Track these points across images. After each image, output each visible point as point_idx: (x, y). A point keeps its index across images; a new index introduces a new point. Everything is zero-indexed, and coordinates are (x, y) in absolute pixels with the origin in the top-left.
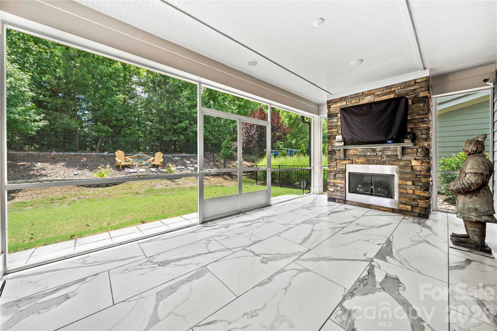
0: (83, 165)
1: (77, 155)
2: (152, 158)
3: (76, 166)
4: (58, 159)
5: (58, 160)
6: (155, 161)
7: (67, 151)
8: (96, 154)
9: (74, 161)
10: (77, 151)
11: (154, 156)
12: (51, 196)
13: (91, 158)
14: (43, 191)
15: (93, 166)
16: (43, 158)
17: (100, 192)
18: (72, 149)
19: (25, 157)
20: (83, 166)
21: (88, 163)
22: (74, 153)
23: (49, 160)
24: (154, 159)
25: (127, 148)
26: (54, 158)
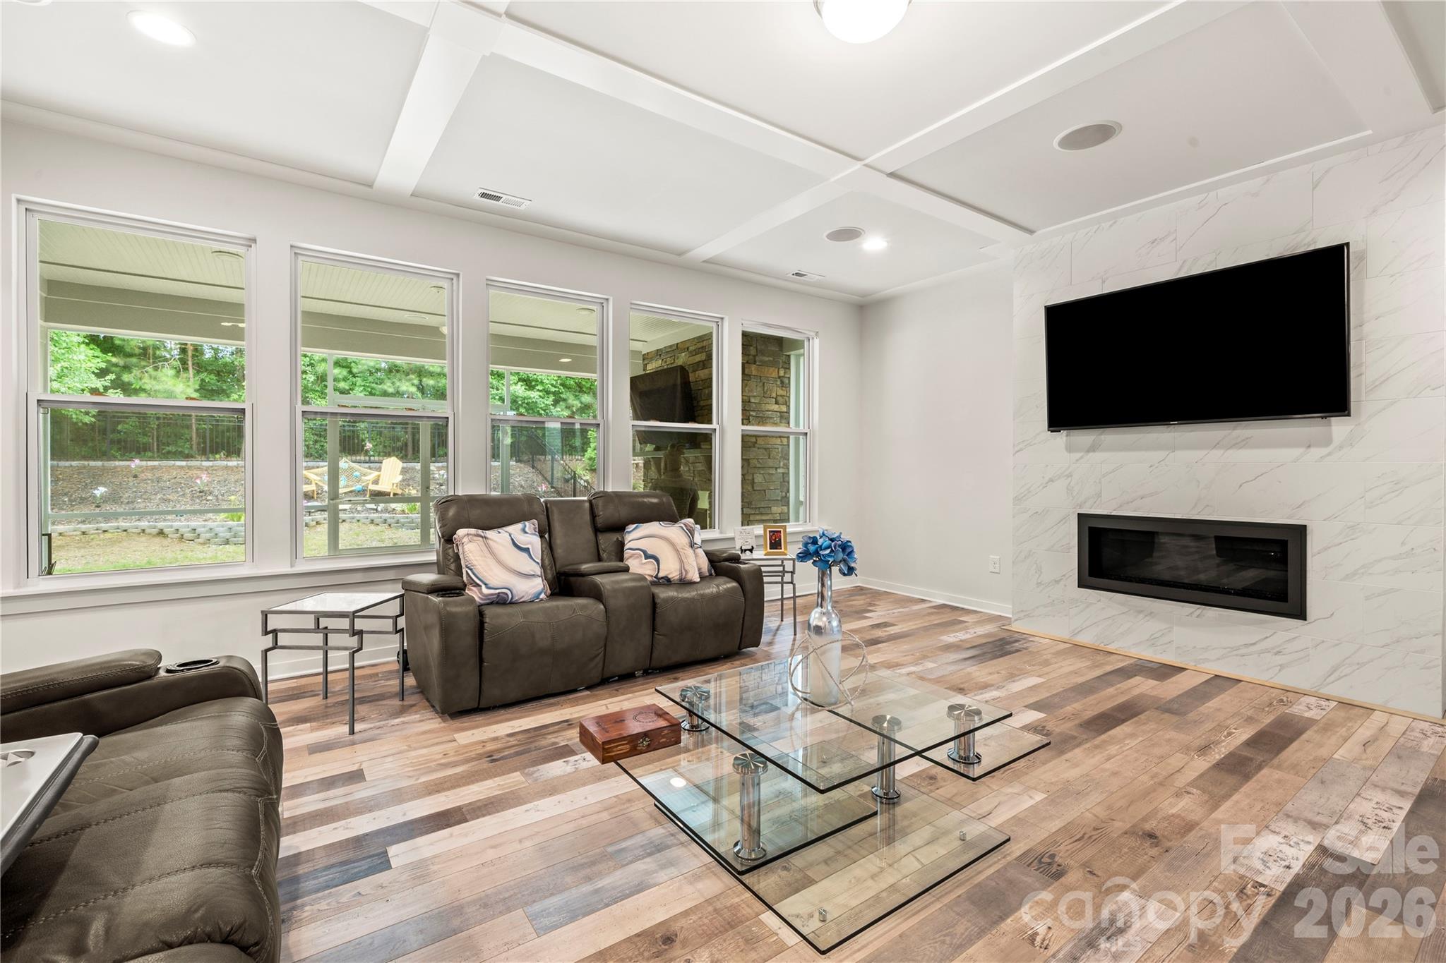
0: (200, 492)
1: (191, 467)
2: (374, 474)
3: (183, 495)
4: (145, 477)
5: (145, 480)
6: (380, 483)
7: (167, 459)
8: (238, 464)
9: (181, 483)
10: (192, 457)
11: (379, 469)
12: (123, 561)
13: (222, 476)
14: (108, 551)
15: (223, 495)
16: (112, 475)
17: (229, 554)
18: (181, 452)
19: (73, 474)
20: (201, 494)
21: (214, 488)
22: (184, 463)
23: (125, 481)
24: (379, 476)
25: (318, 446)
26: (135, 476)
